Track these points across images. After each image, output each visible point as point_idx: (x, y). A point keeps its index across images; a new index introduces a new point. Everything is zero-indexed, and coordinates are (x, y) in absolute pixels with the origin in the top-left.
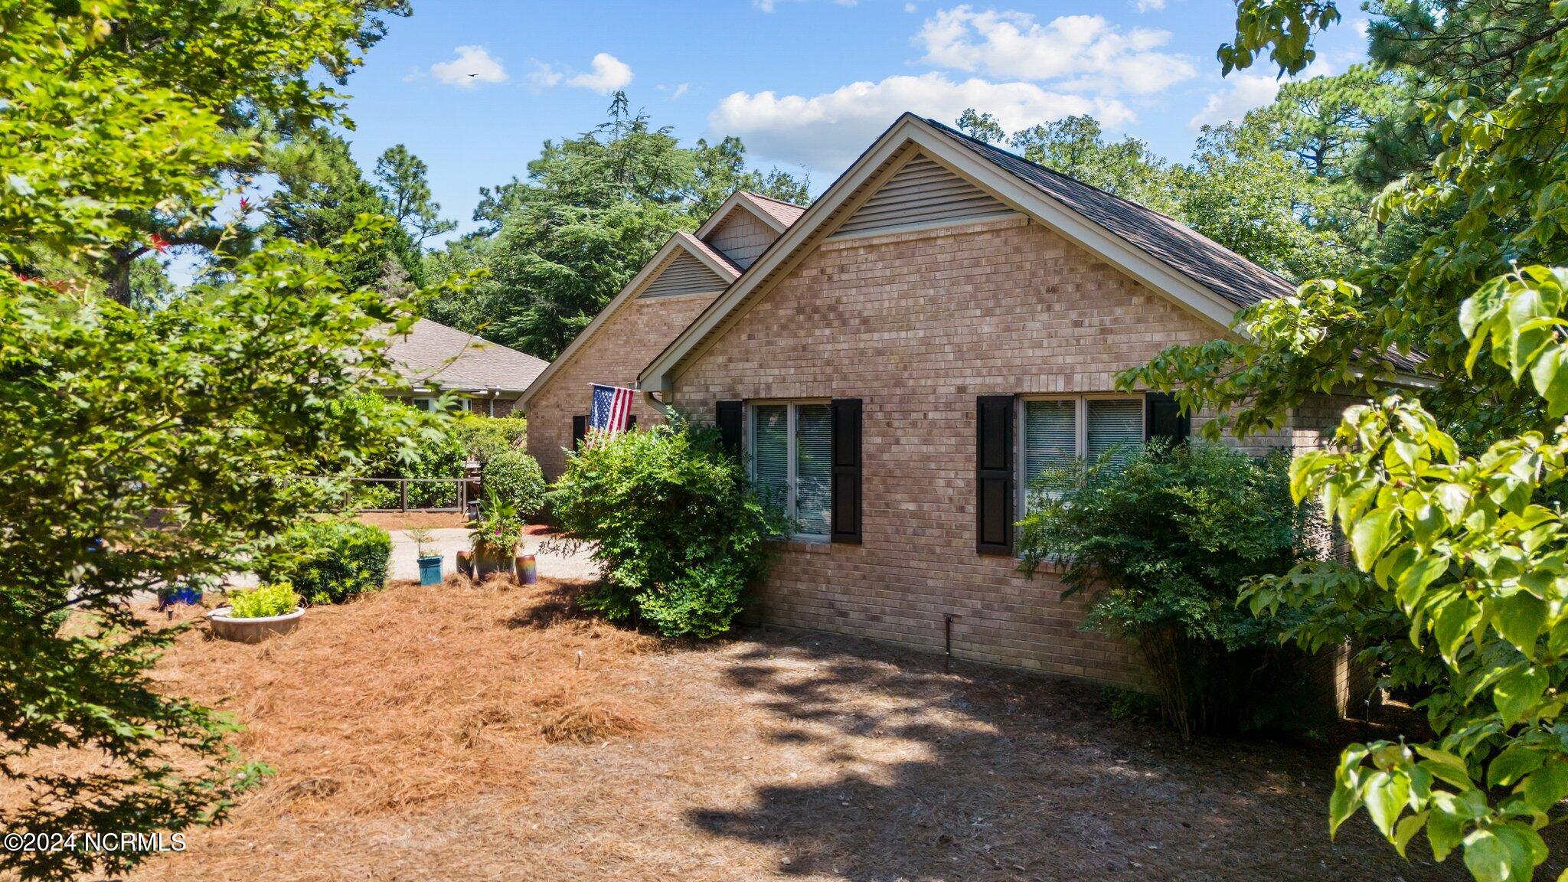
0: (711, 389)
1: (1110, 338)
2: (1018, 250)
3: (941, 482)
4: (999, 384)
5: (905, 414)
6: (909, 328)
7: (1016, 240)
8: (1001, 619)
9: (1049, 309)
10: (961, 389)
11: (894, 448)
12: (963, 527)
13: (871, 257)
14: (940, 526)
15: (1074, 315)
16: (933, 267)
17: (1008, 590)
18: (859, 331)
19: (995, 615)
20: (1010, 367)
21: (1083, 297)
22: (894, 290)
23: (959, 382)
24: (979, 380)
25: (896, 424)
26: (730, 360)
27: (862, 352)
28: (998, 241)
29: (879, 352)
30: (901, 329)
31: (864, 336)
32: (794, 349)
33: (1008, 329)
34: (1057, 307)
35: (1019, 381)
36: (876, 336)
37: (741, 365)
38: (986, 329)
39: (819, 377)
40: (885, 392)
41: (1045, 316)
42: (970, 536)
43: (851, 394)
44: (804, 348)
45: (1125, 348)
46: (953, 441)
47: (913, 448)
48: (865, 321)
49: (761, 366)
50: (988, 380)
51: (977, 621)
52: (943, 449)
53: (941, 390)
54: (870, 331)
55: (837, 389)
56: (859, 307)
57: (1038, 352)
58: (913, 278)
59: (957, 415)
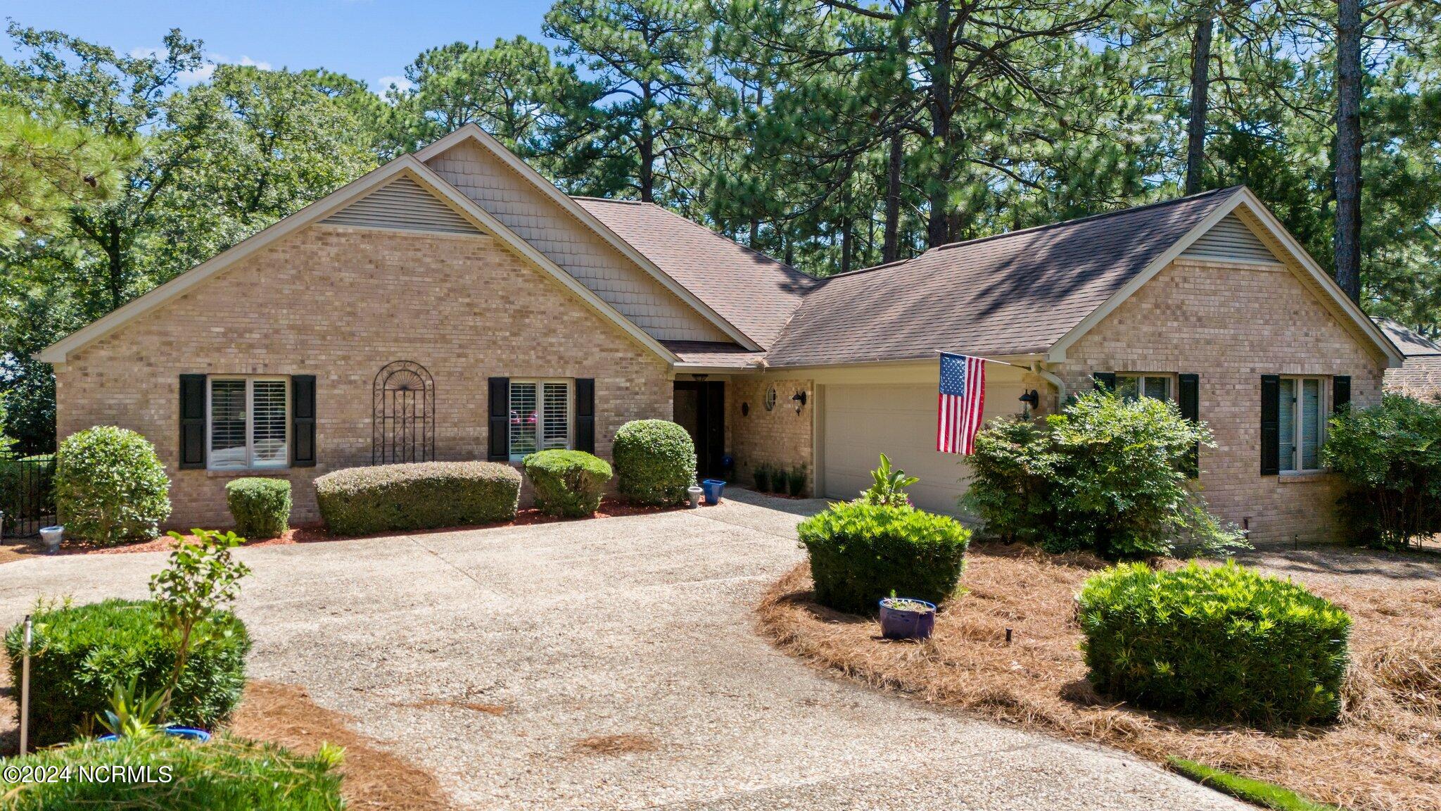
0: (1089, 362)
1: (1320, 345)
2: (1280, 286)
3: (1242, 431)
4: (1271, 368)
5: (1223, 385)
6: (1225, 328)
7: (1280, 279)
8: (1272, 515)
9: (1295, 324)
10: (1253, 370)
11: (1217, 409)
12: (1253, 460)
13: (1204, 275)
14: (1242, 460)
15: (1305, 329)
16: (1238, 289)
17: (1275, 496)
18: (1195, 326)
19: (1269, 513)
20: (1276, 357)
21: (1309, 319)
22: (1216, 300)
23: (1251, 365)
24: (1261, 365)
25: (1218, 392)
26: (1105, 339)
27: (1197, 341)
28: (1271, 279)
29: (1208, 342)
30: (1220, 328)
31: (1199, 330)
32: (1153, 334)
33: (1276, 334)
34: (1298, 323)
35: (1281, 367)
36: (1206, 330)
37: (1113, 344)
38: (1266, 333)
39: (1170, 357)
40: (1211, 370)
41: (1292, 328)
42: (1257, 465)
43: (1191, 371)
44: (1160, 334)
45: (1325, 351)
46: (1248, 404)
47: (1227, 409)
48: (1200, 319)
49: (1129, 346)
50: (1266, 365)
51: (1260, 518)
52: (1243, 409)
53: (1243, 370)
54: (1202, 326)
55: (1184, 367)
56: (1196, 309)
57: (1290, 350)
58: (1226, 294)
59: (1251, 387)
